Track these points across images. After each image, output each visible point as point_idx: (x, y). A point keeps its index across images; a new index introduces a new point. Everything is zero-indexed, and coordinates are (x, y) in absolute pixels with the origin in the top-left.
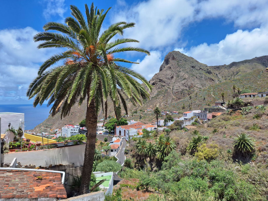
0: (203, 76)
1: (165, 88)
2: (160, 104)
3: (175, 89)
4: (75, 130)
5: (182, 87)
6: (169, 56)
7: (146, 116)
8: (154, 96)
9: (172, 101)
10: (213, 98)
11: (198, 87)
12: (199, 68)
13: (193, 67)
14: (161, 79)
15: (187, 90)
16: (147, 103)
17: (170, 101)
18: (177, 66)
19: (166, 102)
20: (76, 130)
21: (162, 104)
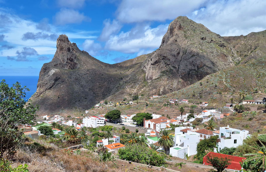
0: (215, 51)
1: (169, 67)
2: (165, 87)
3: (182, 69)
4: (101, 121)
5: (190, 67)
6: (174, 25)
7: (152, 104)
8: (157, 78)
9: (178, 84)
10: (225, 85)
11: (208, 66)
12: (210, 40)
13: (202, 39)
14: (165, 55)
15: (195, 70)
16: (149, 86)
17: (176, 84)
18: (184, 39)
19: (171, 86)
20: (103, 122)
21: (167, 88)
